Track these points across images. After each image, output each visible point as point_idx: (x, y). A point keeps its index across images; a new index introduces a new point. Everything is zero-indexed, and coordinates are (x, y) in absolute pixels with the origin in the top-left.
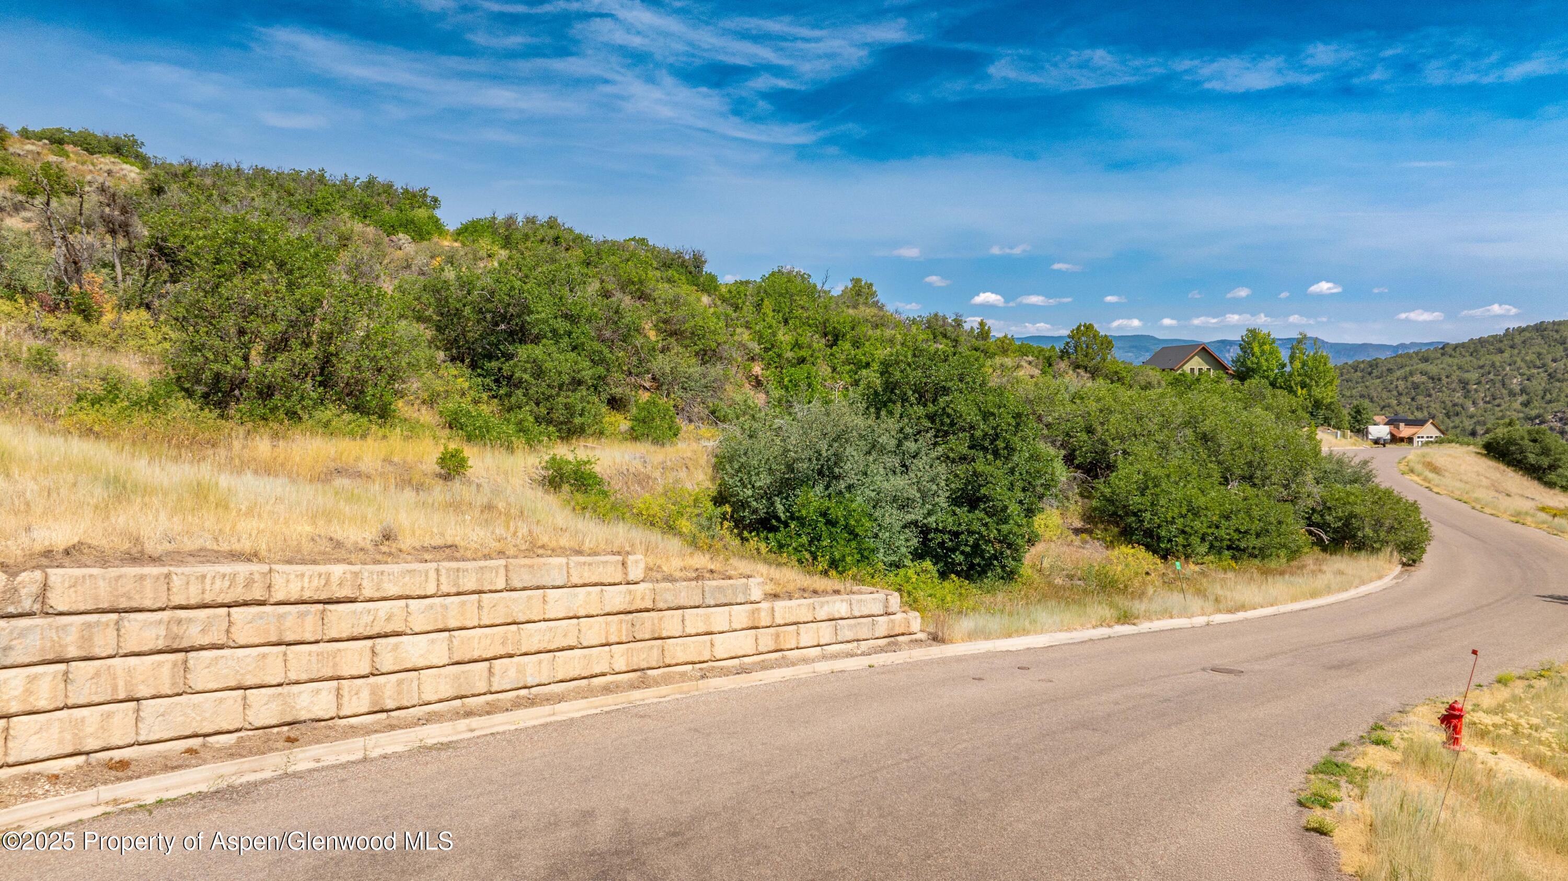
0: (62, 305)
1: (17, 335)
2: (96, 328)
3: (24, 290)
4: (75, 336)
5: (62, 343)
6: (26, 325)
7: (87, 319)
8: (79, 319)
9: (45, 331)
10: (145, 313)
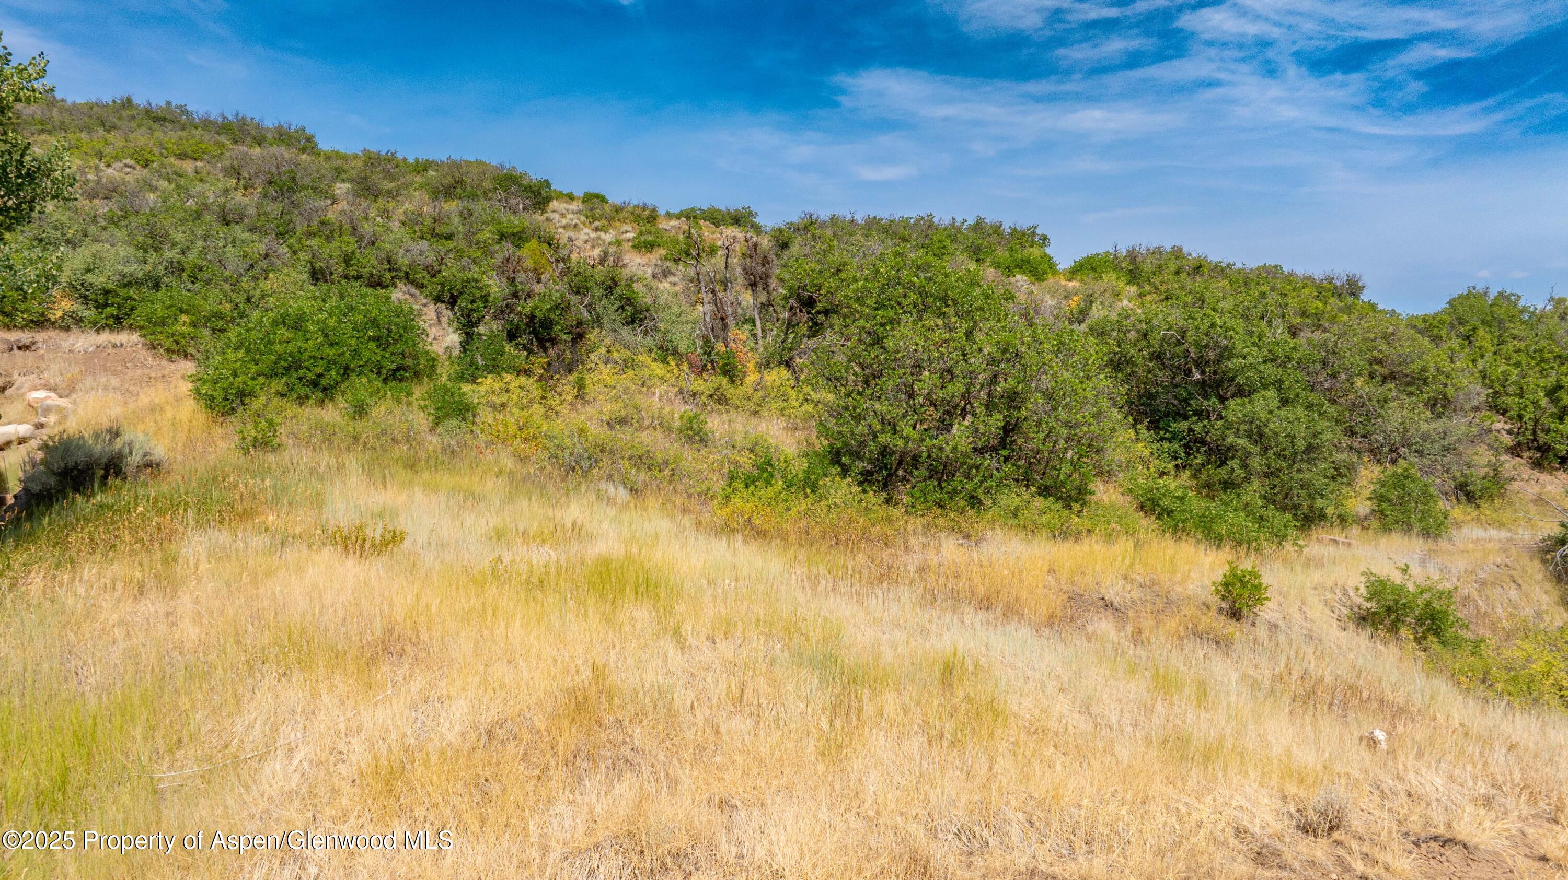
0: (709, 366)
1: (669, 400)
2: (740, 391)
3: (675, 352)
4: (721, 399)
5: (709, 408)
6: (677, 389)
7: (732, 381)
8: (724, 381)
9: (694, 395)
10: (785, 372)
